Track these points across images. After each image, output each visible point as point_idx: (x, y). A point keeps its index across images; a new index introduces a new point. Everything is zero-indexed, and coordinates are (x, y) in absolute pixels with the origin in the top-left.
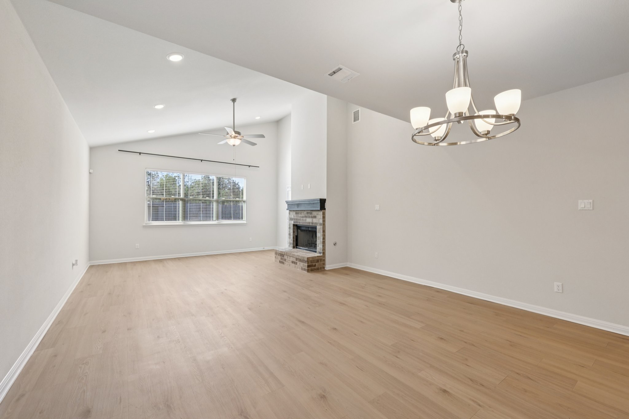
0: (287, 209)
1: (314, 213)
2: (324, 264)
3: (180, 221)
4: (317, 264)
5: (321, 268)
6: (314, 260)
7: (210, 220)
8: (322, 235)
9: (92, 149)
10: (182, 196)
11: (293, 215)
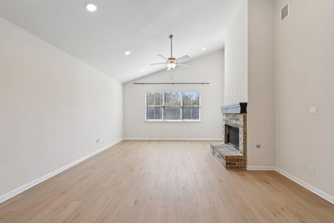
0: (221, 113)
1: (238, 116)
2: (245, 164)
3: (162, 119)
4: (236, 163)
5: (241, 167)
6: (233, 159)
7: (178, 119)
8: (243, 136)
9: (124, 84)
10: (163, 105)
11: (225, 117)
